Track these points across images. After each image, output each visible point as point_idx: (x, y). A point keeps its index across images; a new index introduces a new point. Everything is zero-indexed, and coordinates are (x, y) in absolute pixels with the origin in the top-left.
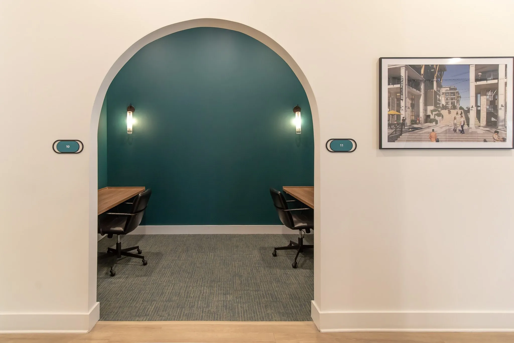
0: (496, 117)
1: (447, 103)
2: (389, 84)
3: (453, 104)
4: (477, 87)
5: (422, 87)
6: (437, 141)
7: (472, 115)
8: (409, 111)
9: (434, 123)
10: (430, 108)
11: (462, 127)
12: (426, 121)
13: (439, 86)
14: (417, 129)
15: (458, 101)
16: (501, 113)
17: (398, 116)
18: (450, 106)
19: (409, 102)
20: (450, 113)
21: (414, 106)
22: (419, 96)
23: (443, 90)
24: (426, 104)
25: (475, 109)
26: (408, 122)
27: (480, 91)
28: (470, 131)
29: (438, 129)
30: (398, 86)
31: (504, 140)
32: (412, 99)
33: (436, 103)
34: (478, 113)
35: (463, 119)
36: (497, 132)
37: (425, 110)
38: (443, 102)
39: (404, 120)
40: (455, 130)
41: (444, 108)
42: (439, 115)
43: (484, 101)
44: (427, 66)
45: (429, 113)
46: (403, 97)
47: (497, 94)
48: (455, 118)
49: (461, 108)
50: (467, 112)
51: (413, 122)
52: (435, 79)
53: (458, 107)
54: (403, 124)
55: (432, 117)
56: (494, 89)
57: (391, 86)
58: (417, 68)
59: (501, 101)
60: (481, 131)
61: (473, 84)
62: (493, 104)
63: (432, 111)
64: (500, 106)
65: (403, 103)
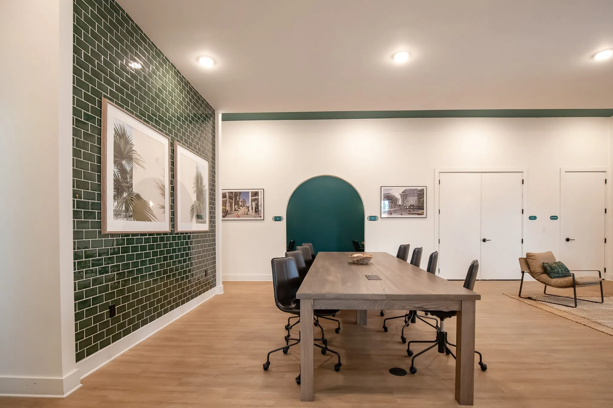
0: (258, 209)
1: (242, 205)
2: (222, 198)
3: (244, 205)
4: (251, 199)
5: (234, 199)
6: (239, 217)
7: (250, 208)
8: (229, 207)
9: (238, 211)
10: (236, 206)
11: (247, 212)
12: (235, 211)
13: (239, 199)
14: (232, 213)
15: (245, 204)
16: (260, 208)
17: (226, 209)
18: (243, 205)
19: (229, 204)
20: (243, 208)
21: (231, 206)
22: (233, 202)
23: (241, 200)
24: (235, 205)
25: (251, 206)
26: (229, 211)
27: (252, 200)
28: (250, 214)
29: (239, 213)
30: (226, 199)
31: (261, 217)
32: (230, 204)
33: (238, 205)
34: (252, 208)
35: (247, 210)
36: (258, 214)
37: (235, 207)
38: (240, 204)
39: (228, 210)
40: (245, 214)
41: (241, 206)
42: (239, 208)
43: (254, 204)
44: (235, 192)
45: (236, 208)
46: (227, 203)
47: (258, 201)
48: (244, 210)
49: (246, 206)
50: (248, 207)
51: (231, 211)
52: (238, 197)
53: (245, 206)
54: (227, 211)
55: (237, 209)
56: (257, 200)
57: (223, 199)
58: (232, 193)
59: (260, 204)
60: (254, 214)
61: (250, 198)
62: (257, 205)
63: (237, 207)
64: (259, 206)
65: (227, 205)
